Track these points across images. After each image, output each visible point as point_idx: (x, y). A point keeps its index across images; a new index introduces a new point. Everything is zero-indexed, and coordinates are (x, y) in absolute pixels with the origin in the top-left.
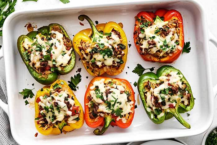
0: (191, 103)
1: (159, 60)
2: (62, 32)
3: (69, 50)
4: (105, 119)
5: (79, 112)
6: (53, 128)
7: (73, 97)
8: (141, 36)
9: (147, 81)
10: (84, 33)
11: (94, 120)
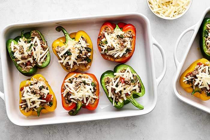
0: (141, 90)
1: (114, 60)
2: (40, 36)
3: (45, 50)
4: (76, 104)
5: (52, 99)
6: (33, 111)
7: (48, 88)
8: (103, 40)
9: (107, 77)
10: (61, 40)
11: (68, 105)
